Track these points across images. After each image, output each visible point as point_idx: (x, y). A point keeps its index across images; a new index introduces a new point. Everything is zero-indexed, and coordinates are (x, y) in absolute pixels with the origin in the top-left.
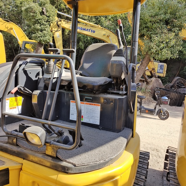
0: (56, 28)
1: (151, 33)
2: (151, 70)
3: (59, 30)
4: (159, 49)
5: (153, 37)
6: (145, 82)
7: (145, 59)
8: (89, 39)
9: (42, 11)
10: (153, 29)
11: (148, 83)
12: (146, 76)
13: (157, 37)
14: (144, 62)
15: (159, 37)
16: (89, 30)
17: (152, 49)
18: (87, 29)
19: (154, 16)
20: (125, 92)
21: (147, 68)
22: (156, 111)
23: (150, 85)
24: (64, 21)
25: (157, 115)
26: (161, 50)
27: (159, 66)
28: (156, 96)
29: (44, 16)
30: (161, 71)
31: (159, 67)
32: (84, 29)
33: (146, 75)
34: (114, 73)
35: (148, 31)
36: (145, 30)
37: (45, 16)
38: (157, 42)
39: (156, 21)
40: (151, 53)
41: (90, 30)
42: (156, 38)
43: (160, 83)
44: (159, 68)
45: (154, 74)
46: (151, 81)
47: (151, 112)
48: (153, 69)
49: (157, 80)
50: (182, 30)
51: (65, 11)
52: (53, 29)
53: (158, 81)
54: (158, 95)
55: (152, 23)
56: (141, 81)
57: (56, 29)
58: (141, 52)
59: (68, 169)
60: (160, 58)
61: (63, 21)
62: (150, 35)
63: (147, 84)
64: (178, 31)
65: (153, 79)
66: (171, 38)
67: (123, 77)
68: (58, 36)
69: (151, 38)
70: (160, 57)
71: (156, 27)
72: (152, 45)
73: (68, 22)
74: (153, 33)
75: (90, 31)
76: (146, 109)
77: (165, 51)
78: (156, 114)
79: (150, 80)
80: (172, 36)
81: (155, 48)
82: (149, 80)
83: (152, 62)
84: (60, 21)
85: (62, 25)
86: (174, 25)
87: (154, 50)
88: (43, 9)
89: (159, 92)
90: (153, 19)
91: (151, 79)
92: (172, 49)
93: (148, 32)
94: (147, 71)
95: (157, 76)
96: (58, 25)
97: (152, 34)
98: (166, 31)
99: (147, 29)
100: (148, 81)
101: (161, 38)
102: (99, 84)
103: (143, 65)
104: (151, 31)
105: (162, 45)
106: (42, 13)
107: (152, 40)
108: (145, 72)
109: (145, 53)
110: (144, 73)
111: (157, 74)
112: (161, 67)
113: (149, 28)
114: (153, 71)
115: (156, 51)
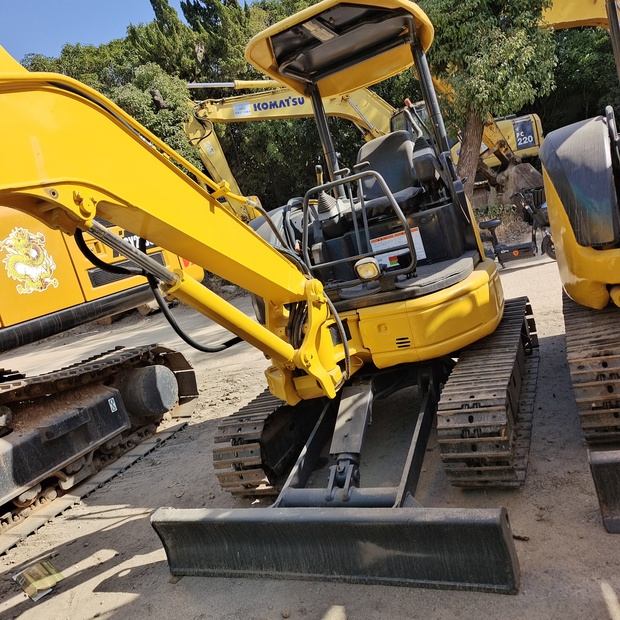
0: (198, 132)
1: (461, 51)
2: (496, 149)
3: (208, 132)
4: (495, 87)
5: (471, 62)
6: (491, 188)
7: (468, 126)
8: (290, 124)
9: (154, 100)
10: (464, 39)
11: (500, 188)
12: (489, 171)
13: (479, 60)
14: (468, 134)
15: (486, 56)
16: (287, 101)
17: (478, 92)
18: (282, 102)
19: (454, 6)
20: (447, 198)
21: (484, 147)
22: (539, 246)
23: (507, 189)
24: (212, 103)
25: (543, 253)
26: (502, 86)
27: (517, 129)
28: (527, 207)
29: (163, 111)
30: (528, 139)
31: (520, 132)
32: (273, 105)
33: (486, 166)
34: (423, 174)
35: (451, 48)
36: (443, 52)
37: (167, 111)
38: (486, 71)
39: (463, 16)
40: (480, 105)
41: (290, 101)
42: (479, 63)
43: (533, 173)
44: (518, 135)
45: (509, 155)
46: (507, 178)
47: (526, 251)
48: (502, 144)
49: (520, 169)
50: (543, 12)
51: (197, 73)
52: (192, 136)
53: (527, 171)
54: (528, 203)
55: (456, 26)
56: (478, 189)
57: (198, 134)
58: (451, 110)
59: (413, 292)
60: (505, 108)
61: (208, 105)
62: (461, 57)
63: (498, 190)
64: (531, 18)
65: (511, 171)
66: (518, 46)
67: (437, 176)
68: (209, 150)
69: (466, 65)
70: (505, 106)
71: (469, 33)
72: (474, 82)
73: (223, 102)
74: (466, 49)
75: (291, 103)
76: (512, 249)
77: (515, 87)
78: (540, 251)
79: (503, 178)
80: (520, 41)
81: (486, 88)
82: (500, 178)
83: (494, 126)
84: (202, 106)
85: (209, 117)
86: (514, 8)
87: (484, 96)
88: (153, 94)
89: (529, 197)
90: (456, 15)
91: (506, 172)
92: (533, 73)
93: (453, 53)
94: (486, 154)
95: (518, 160)
96: (200, 121)
97: (463, 53)
98: (497, 33)
99: (447, 45)
100: (498, 181)
101: (493, 55)
102: (406, 198)
103: (469, 142)
104: (459, 47)
105: (501, 75)
106: (156, 106)
107: (472, 71)
108: (482, 160)
109: (464, 110)
110: (481, 164)
111: (519, 154)
112: (525, 129)
113: (451, 41)
114: (504, 149)
115: (491, 95)
